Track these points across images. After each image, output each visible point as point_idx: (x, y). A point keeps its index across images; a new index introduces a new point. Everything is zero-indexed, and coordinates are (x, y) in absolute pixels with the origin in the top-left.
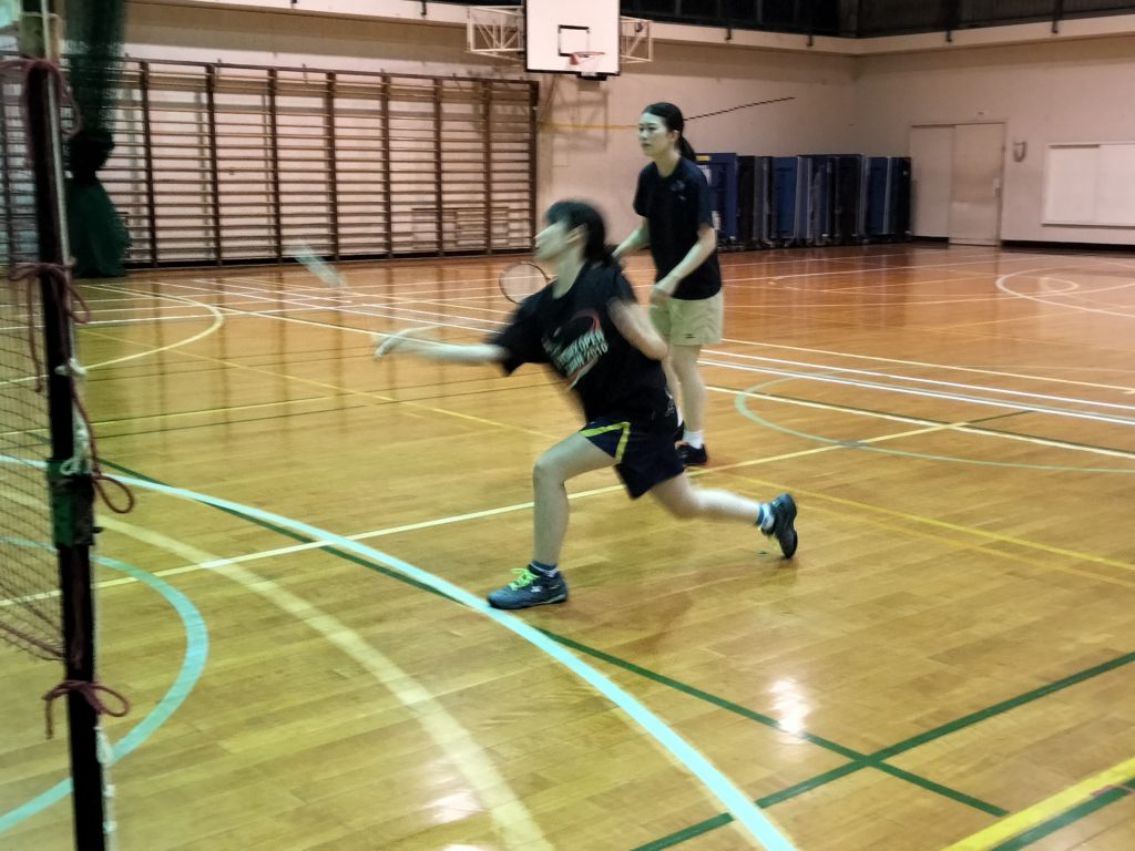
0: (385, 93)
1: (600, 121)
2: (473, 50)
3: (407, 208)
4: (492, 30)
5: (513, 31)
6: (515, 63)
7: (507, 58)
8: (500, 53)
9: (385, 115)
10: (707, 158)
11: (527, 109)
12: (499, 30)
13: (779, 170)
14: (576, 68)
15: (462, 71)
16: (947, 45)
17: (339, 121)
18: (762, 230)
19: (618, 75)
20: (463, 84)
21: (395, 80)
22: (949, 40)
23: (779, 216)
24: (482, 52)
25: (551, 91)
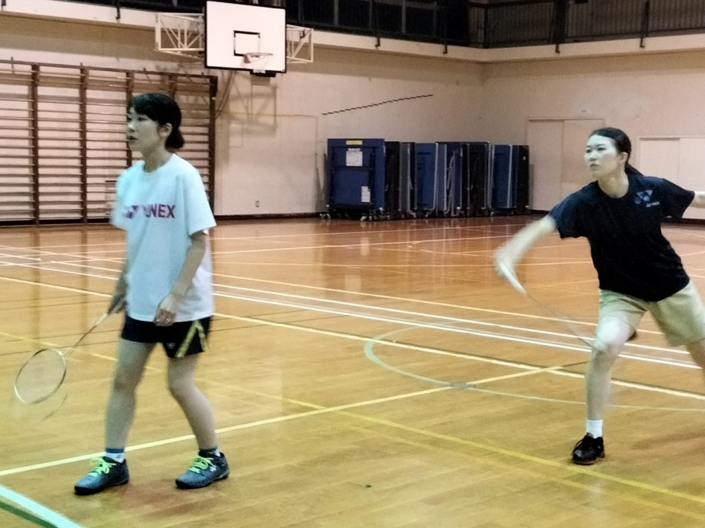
0: (83, 83)
1: (270, 110)
2: (160, 49)
3: (102, 180)
4: (176, 33)
5: (195, 34)
6: (197, 61)
7: (190, 56)
8: (183, 52)
9: (83, 101)
10: (360, 143)
11: (208, 99)
12: (182, 33)
13: (420, 153)
14: (249, 66)
15: (151, 66)
16: (556, 55)
17: (41, 106)
18: (406, 203)
19: (285, 72)
20: (152, 77)
21: (91, 72)
22: (557, 51)
23: (420, 192)
24: (168, 51)
25: (228, 85)
